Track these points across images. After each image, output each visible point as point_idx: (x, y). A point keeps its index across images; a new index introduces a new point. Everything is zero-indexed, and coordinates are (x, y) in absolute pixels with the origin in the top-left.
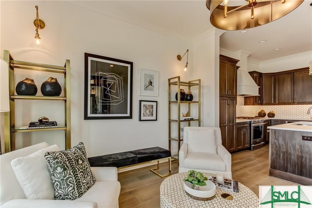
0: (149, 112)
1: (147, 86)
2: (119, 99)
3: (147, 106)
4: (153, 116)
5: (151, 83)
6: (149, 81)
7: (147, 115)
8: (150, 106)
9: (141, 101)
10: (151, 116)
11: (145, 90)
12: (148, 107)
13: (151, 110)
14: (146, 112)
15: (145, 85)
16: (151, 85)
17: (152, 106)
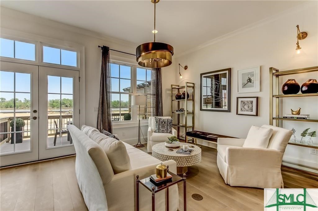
0: (247, 107)
1: (245, 84)
2: (220, 98)
3: (245, 102)
4: (252, 111)
5: (250, 80)
6: (247, 79)
7: (245, 110)
8: (249, 102)
9: (238, 98)
10: (250, 111)
11: (242, 88)
12: (247, 103)
13: (250, 106)
14: (244, 107)
15: (243, 83)
16: (251, 82)
17: (252, 102)
